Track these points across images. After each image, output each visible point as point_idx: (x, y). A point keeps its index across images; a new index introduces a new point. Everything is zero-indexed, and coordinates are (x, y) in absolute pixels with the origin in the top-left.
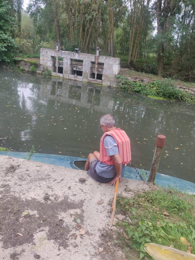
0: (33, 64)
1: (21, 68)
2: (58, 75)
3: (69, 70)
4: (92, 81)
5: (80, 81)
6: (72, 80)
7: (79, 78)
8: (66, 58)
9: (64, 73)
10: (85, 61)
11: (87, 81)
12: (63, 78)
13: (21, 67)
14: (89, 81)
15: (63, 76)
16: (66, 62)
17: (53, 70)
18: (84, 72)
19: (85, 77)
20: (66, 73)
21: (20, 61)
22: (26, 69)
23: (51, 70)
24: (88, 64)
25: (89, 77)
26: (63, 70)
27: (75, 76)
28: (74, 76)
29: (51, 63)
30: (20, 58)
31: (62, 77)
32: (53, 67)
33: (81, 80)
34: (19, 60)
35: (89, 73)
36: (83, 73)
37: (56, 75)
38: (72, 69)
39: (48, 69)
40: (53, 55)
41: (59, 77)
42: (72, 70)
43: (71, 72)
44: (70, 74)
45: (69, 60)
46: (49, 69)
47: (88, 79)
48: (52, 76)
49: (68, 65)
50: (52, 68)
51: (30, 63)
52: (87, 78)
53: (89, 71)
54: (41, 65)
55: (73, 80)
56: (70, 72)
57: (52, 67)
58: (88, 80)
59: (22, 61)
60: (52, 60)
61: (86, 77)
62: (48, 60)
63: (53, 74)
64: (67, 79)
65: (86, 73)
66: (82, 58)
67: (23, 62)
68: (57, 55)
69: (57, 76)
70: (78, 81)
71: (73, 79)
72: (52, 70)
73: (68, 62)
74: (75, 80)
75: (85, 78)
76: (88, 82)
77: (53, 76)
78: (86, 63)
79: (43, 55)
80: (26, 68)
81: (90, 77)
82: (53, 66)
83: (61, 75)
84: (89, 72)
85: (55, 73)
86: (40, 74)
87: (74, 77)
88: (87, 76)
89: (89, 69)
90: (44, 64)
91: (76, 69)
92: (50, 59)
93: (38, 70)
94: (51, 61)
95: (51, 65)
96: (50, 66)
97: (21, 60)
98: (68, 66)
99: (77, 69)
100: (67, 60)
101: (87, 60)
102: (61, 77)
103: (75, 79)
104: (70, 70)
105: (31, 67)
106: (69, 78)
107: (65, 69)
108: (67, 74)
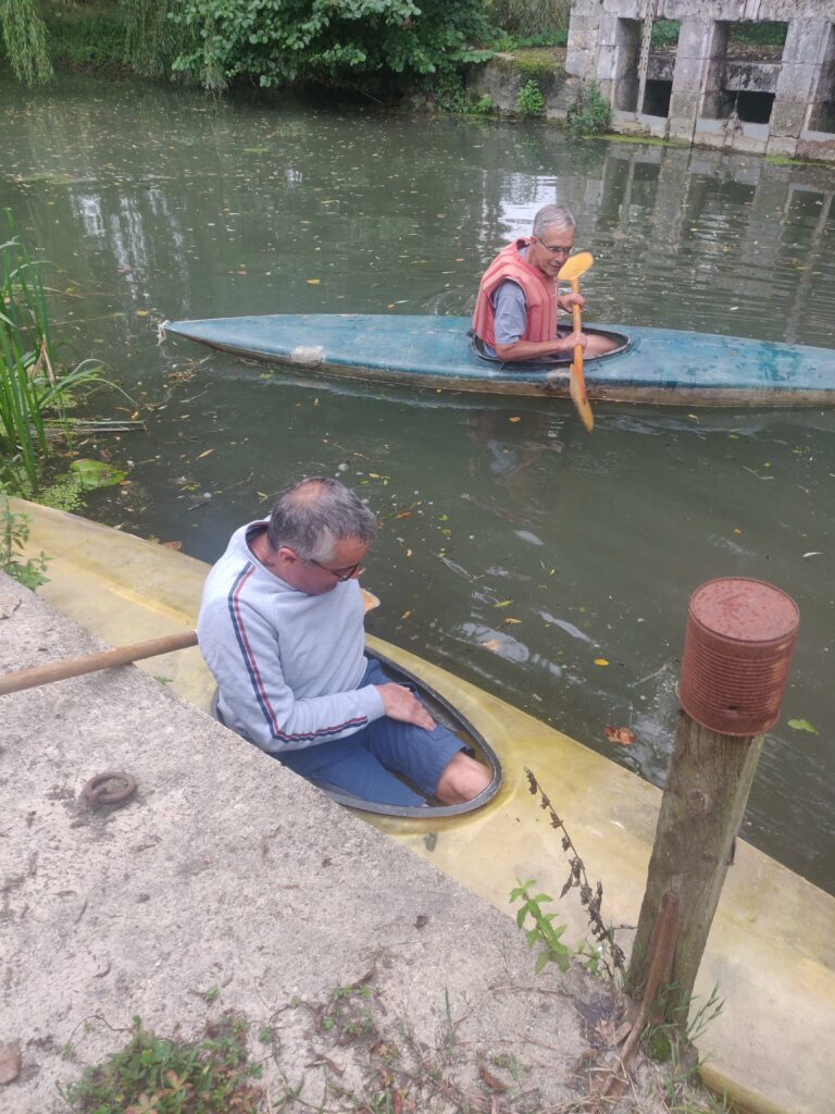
0: (534, 76)
1: (481, 104)
2: (643, 126)
3: (703, 90)
4: (822, 151)
5: (751, 155)
6: (709, 148)
7: (753, 137)
8: (696, 21)
9: (674, 108)
10: (796, 25)
11: (792, 151)
12: (667, 139)
13: (486, 96)
14: (801, 151)
15: (668, 128)
16: (692, 47)
17: (621, 100)
18: (782, 97)
19: (783, 127)
20: (685, 109)
21: (483, 64)
22: (504, 106)
23: (612, 99)
24: (815, 43)
25: (806, 125)
26: (672, 97)
27: (731, 125)
28: (725, 126)
29: (616, 59)
30: (484, 51)
31: (662, 136)
32: (623, 82)
33: (759, 149)
34: (477, 61)
35: (812, 99)
36: (774, 105)
37: (633, 127)
38: (723, 83)
39: (599, 94)
40: (630, 14)
41: (647, 135)
42: (722, 88)
43: (711, 106)
44: (706, 115)
45: (708, 30)
46: (604, 94)
47: (802, 137)
48: (611, 132)
49: (701, 62)
50: (617, 87)
51: (523, 71)
52: (793, 131)
53: (815, 87)
54: (570, 76)
55: (716, 149)
56: (705, 105)
57: (618, 81)
58: (800, 142)
59: (491, 67)
60: (625, 45)
61: (789, 124)
62: (603, 42)
63: (621, 120)
64: (682, 146)
65: (795, 102)
66: (780, 12)
67: (494, 71)
68: (651, 11)
69: (635, 134)
70: (742, 153)
71: (717, 142)
72: (616, 102)
73: (701, 42)
74: (727, 151)
75: (784, 133)
76: (797, 157)
77: (618, 133)
78: (803, 38)
79: (583, 19)
80: (505, 97)
81: (813, 127)
82: (625, 77)
83: (656, 125)
84: (810, 93)
85: (630, 115)
86: (558, 126)
87: (722, 132)
88: (798, 122)
89: (817, 75)
90: (581, 72)
91: (746, 83)
92: (613, 36)
93: (551, 107)
94: (618, 47)
95: (613, 74)
96: (611, 80)
97: (489, 60)
98: (696, 71)
99: (752, 82)
100: (698, 33)
101: (810, 20)
102: (655, 137)
103: (729, 142)
104: (708, 93)
105: (524, 92)
106: (697, 140)
107: (681, 88)
108: (689, 116)
